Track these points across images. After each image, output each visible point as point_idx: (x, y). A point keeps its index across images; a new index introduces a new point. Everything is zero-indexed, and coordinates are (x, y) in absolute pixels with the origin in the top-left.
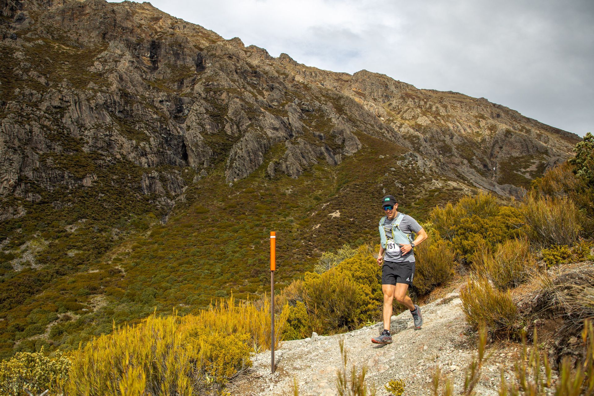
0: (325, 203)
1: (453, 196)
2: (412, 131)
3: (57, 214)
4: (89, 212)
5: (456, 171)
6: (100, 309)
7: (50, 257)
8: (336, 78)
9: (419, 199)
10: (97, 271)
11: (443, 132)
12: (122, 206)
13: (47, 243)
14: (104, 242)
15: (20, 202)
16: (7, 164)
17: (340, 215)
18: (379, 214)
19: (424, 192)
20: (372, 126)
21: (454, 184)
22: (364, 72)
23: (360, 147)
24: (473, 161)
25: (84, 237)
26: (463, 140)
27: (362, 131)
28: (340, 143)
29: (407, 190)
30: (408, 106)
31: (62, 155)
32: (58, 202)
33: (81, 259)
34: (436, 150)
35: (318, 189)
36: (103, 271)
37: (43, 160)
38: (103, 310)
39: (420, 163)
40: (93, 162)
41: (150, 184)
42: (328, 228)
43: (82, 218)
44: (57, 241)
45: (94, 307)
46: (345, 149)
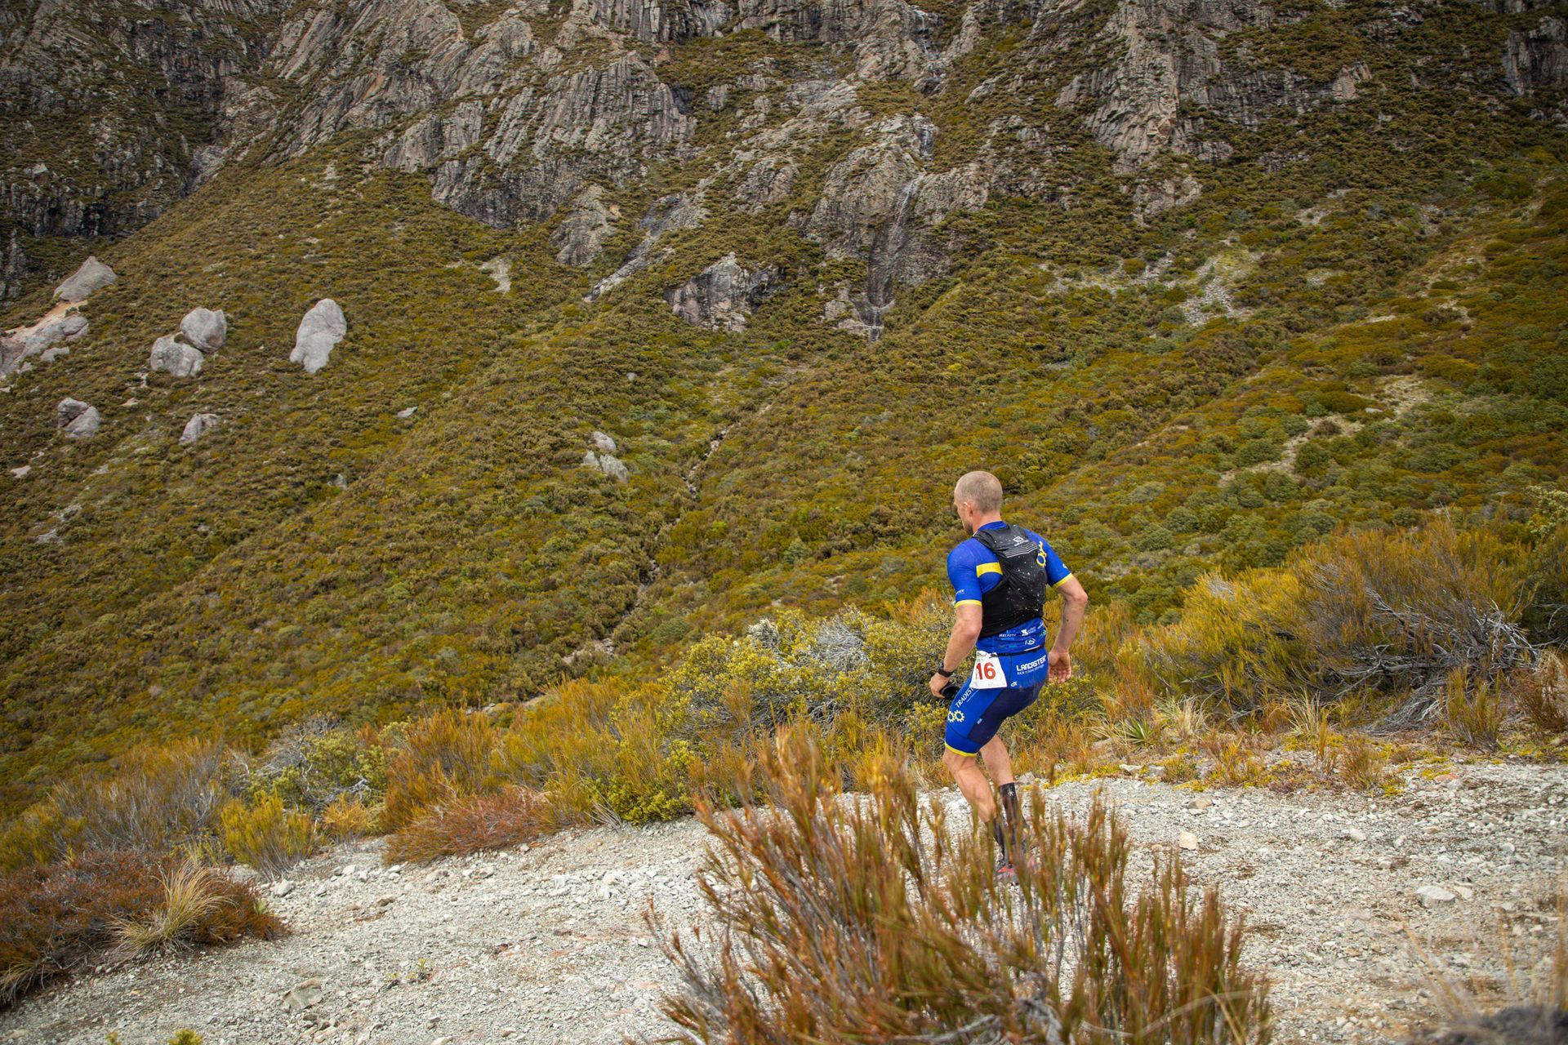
3: (1273, 184)
4: (1353, 168)
6: (1413, 408)
7: (1265, 290)
10: (1392, 317)
12: (1446, 141)
13: (1255, 257)
14: (1400, 244)
15: (1185, 166)
16: (1149, 79)
25: (1346, 234)
31: (1274, 30)
32: (1273, 154)
33: (1343, 292)
36: (1405, 317)
37: (1227, 52)
38: (1421, 413)
40: (1355, 30)
41: (1533, 61)
43: (1335, 187)
44: (1278, 251)
45: (1396, 404)
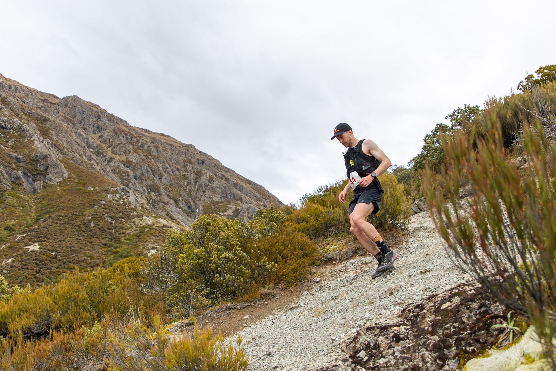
0: (20, 234)
1: (163, 233)
2: (122, 166)
5: (165, 209)
8: (41, 98)
9: (129, 234)
11: (153, 171)
17: (40, 248)
18: (86, 248)
19: (134, 227)
20: (81, 155)
21: (163, 222)
22: (75, 99)
23: (66, 175)
24: (179, 202)
26: (171, 181)
27: (69, 159)
28: (42, 169)
29: (117, 224)
30: (120, 141)
34: (144, 188)
35: (11, 219)
39: (132, 198)
42: (23, 263)
46: (48, 176)
